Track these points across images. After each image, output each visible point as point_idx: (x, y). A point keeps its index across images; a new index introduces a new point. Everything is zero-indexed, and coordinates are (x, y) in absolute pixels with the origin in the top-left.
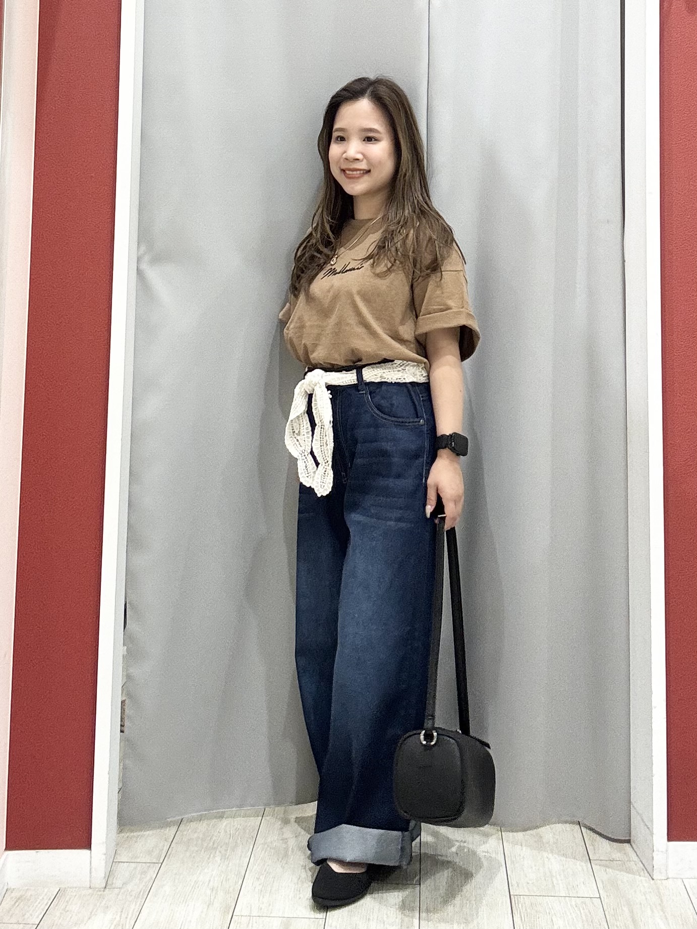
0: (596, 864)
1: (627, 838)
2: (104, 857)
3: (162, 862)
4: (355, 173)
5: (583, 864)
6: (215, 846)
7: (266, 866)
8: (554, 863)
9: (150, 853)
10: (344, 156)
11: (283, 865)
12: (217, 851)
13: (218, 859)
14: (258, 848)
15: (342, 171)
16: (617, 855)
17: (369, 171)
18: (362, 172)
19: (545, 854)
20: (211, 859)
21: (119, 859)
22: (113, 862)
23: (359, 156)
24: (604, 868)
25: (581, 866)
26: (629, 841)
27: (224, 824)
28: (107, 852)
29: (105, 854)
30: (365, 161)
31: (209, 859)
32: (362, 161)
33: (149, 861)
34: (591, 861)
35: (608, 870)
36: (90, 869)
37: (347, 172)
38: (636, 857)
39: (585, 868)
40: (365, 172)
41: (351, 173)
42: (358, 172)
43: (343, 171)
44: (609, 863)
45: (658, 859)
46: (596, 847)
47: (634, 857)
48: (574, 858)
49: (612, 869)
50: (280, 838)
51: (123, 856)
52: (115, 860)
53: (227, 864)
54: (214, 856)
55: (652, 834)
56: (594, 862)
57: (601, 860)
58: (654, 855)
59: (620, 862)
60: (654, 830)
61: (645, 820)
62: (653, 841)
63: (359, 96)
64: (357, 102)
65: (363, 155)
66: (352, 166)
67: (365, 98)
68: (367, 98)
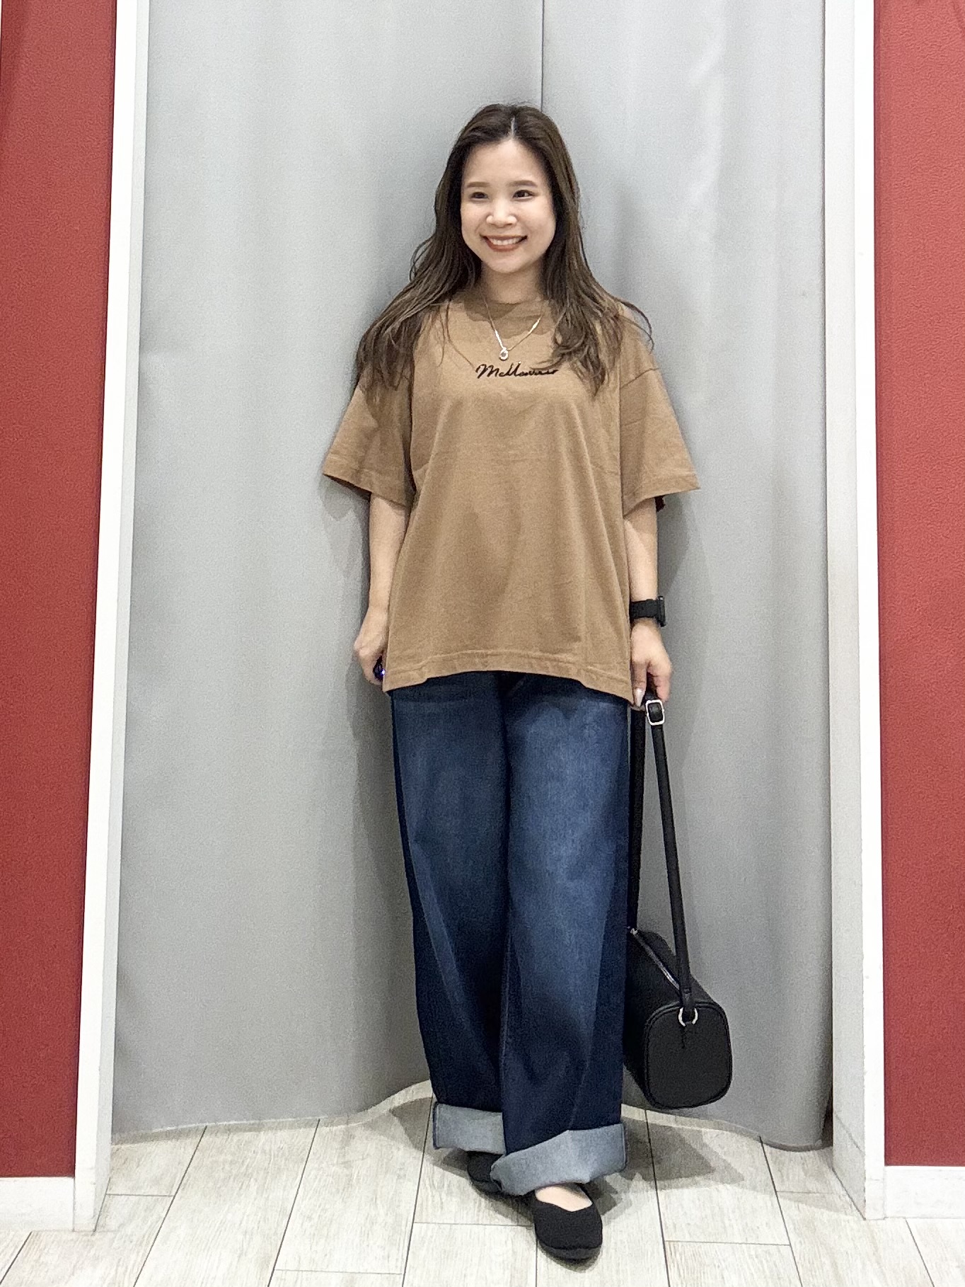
0: (785, 1198)
2: (94, 1188)
3: (173, 1194)
4: (505, 242)
5: (767, 1197)
6: (250, 1171)
7: (320, 1200)
8: (726, 1196)
9: (157, 1181)
10: (490, 219)
11: (345, 1199)
12: (252, 1180)
13: (254, 1187)
14: (311, 1173)
15: (484, 240)
16: (813, 1185)
17: (524, 238)
18: (515, 240)
20: (243, 1191)
21: (115, 1190)
22: (106, 1195)
23: (512, 220)
24: (796, 1204)
25: (764, 1201)
27: (263, 1140)
28: (97, 1180)
29: (95, 1184)
30: (519, 225)
31: (241, 1188)
32: (515, 225)
33: (156, 1193)
34: (778, 1194)
35: (800, 1205)
36: (73, 1205)
37: (495, 242)
38: (841, 1187)
39: (769, 1204)
40: (519, 239)
41: (499, 242)
43: (486, 238)
44: (804, 1196)
45: (872, 1190)
46: (784, 1171)
47: (838, 1187)
48: (754, 1188)
49: (806, 1204)
50: (341, 1160)
51: (119, 1188)
52: (108, 1192)
53: (266, 1196)
54: (248, 1186)
55: (863, 1154)
56: (782, 1194)
57: (792, 1192)
58: (866, 1184)
59: (818, 1195)
60: (867, 1151)
61: (853, 1135)
62: (864, 1165)
63: (500, 136)
64: (499, 145)
65: (515, 216)
66: (501, 233)
67: (510, 139)
68: (512, 139)
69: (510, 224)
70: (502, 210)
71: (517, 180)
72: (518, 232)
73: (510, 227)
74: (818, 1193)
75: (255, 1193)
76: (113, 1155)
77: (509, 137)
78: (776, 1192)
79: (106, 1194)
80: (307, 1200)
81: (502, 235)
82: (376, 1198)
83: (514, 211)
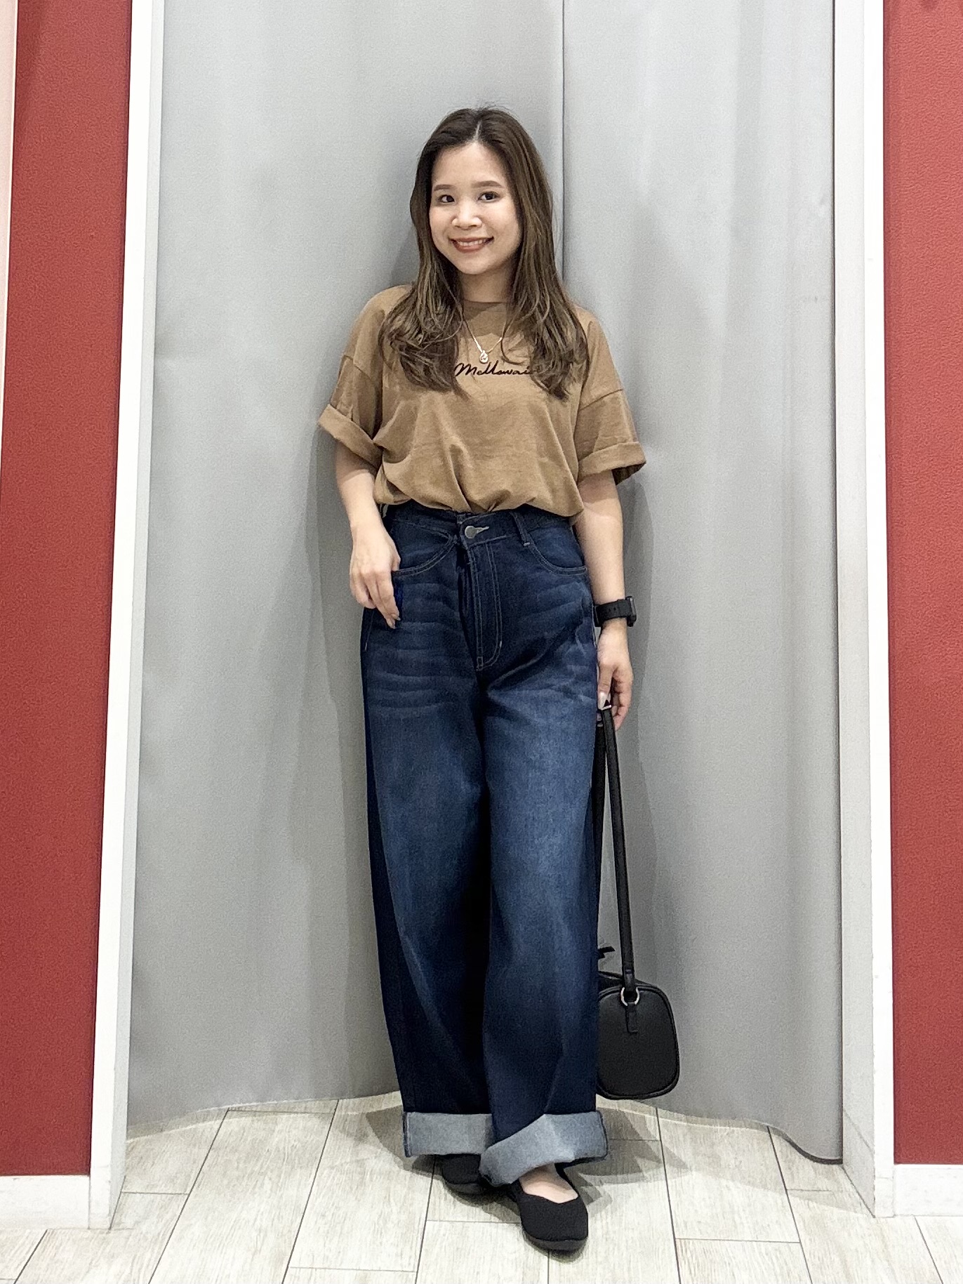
0: (794, 1196)
1: (838, 1158)
2: (108, 1186)
3: (188, 1193)
4: (471, 244)
5: (777, 1195)
6: (264, 1170)
7: (334, 1198)
8: (737, 1194)
9: (172, 1180)
10: (455, 222)
11: (358, 1197)
12: (266, 1178)
13: (268, 1185)
14: (324, 1172)
15: (452, 242)
16: (823, 1183)
17: (490, 240)
18: (481, 242)
19: (724, 1182)
20: (257, 1190)
21: (129, 1188)
22: (121, 1194)
23: (477, 221)
24: (807, 1201)
25: (775, 1198)
26: (839, 1162)
27: (277, 1139)
28: (112, 1179)
29: (110, 1182)
30: (483, 225)
31: (254, 1188)
32: (481, 227)
33: (170, 1192)
34: (788, 1192)
35: (810, 1202)
36: (89, 1202)
37: (461, 244)
38: (850, 1185)
39: (779, 1202)
40: (485, 241)
41: (465, 244)
42: (476, 242)
43: (454, 241)
44: (812, 1194)
45: (881, 1188)
46: (794, 1169)
47: (848, 1186)
48: (765, 1187)
49: (816, 1202)
50: (354, 1159)
51: (136, 1185)
52: (123, 1191)
53: (280, 1195)
54: (262, 1185)
55: (872, 1152)
56: (791, 1192)
57: (802, 1190)
58: (876, 1182)
59: (827, 1193)
60: (876, 1149)
61: (862, 1134)
62: (874, 1163)
63: (465, 140)
64: (463, 148)
65: (481, 218)
66: (466, 235)
67: (474, 141)
68: (477, 141)
69: (475, 226)
70: (468, 211)
71: (481, 180)
72: (482, 233)
73: (474, 228)
74: (828, 1191)
75: (269, 1192)
76: (129, 1152)
77: (474, 139)
78: (786, 1190)
79: (121, 1192)
80: (321, 1197)
81: (467, 237)
82: (389, 1195)
83: (480, 213)
